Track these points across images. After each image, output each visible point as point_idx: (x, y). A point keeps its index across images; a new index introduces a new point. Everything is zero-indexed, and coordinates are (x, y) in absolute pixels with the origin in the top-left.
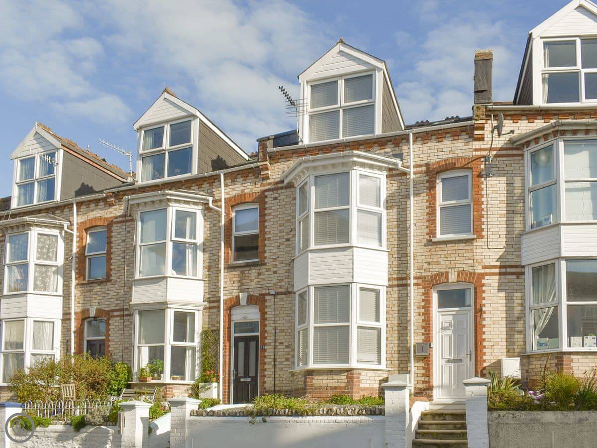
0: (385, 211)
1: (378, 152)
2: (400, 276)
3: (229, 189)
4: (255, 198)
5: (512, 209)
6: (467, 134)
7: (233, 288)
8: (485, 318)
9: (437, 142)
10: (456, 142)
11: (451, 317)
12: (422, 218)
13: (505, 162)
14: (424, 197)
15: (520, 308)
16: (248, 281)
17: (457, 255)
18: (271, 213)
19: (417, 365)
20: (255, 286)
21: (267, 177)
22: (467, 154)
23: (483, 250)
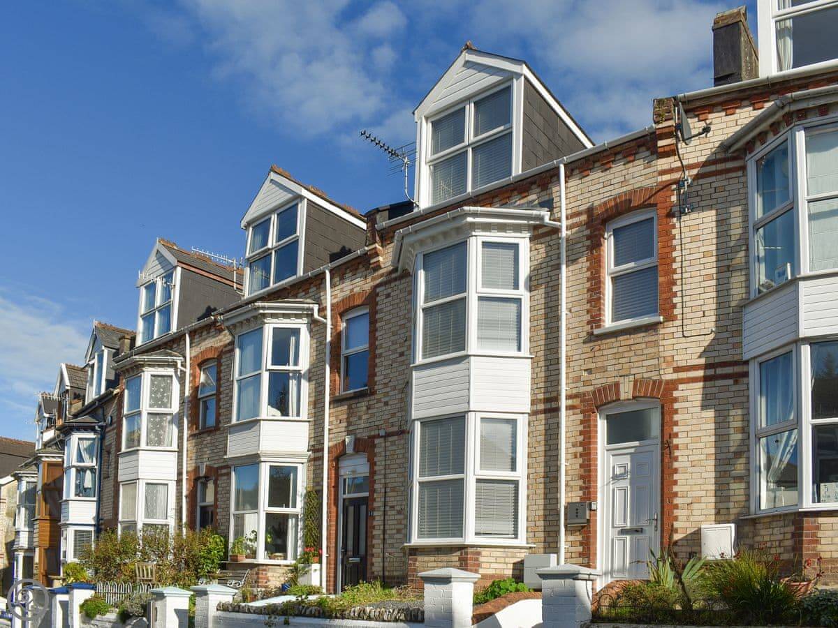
0: (528, 294)
1: (518, 203)
2: (548, 395)
3: (337, 291)
4: (366, 299)
5: (726, 263)
6: (648, 150)
7: (339, 430)
8: (677, 457)
9: (602, 172)
10: (631, 165)
11: (628, 457)
12: (580, 297)
13: (714, 185)
14: (583, 263)
15: (739, 436)
16: (355, 419)
17: (632, 354)
18: (382, 318)
19: (571, 538)
20: (363, 426)
21: (377, 266)
22: (649, 183)
23: (674, 341)
